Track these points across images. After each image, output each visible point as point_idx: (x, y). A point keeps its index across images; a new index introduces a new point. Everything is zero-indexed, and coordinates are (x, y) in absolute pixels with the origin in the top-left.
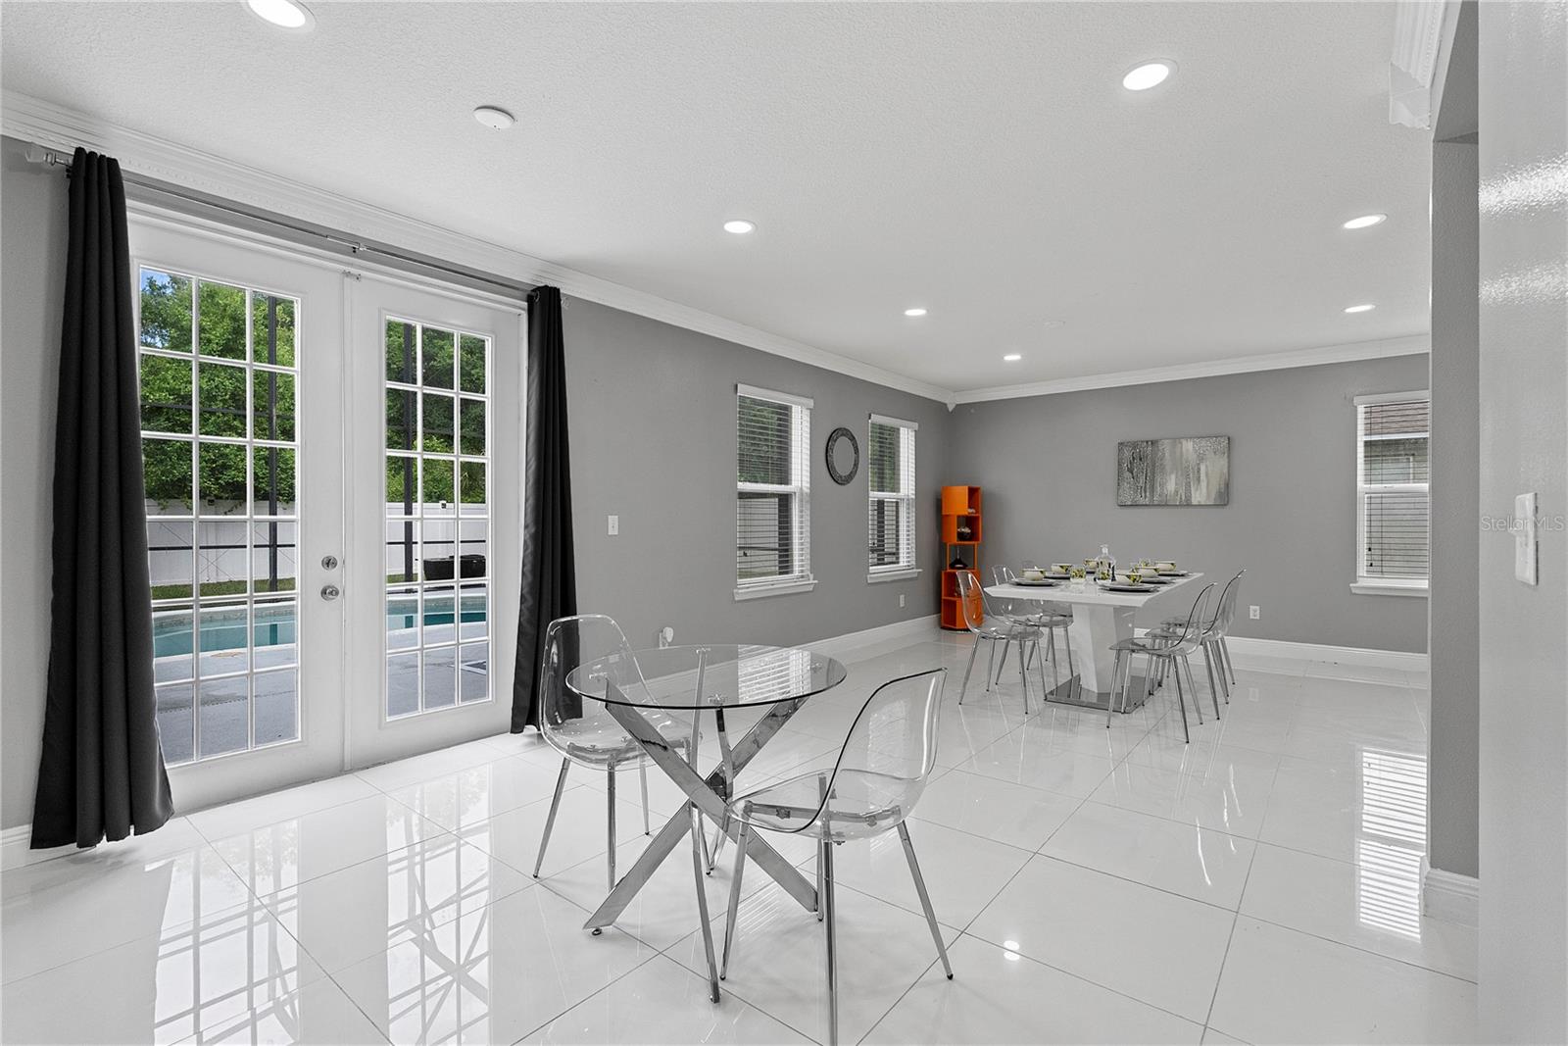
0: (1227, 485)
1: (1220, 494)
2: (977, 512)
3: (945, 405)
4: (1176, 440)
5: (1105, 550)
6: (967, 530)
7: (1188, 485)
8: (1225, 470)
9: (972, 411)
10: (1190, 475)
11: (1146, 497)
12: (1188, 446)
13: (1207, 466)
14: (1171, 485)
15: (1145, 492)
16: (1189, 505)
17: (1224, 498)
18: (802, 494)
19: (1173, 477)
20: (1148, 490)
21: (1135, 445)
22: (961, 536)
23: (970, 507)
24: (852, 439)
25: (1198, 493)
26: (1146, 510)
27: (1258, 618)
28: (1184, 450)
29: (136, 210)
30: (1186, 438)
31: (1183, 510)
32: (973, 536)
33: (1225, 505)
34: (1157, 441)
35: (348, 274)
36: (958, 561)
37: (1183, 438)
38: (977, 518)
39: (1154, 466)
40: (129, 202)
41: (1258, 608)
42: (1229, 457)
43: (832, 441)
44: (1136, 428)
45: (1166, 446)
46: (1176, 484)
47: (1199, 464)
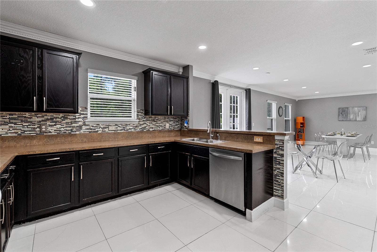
0: (366, 117)
1: (364, 118)
2: (304, 122)
3: (296, 100)
4: (353, 107)
5: (343, 130)
6: (302, 125)
7: (356, 117)
8: (365, 114)
9: (302, 101)
10: (356, 115)
11: (345, 119)
12: (356, 109)
13: (361, 113)
14: (352, 117)
15: (345, 118)
16: (356, 121)
17: (365, 119)
18: (274, 119)
19: (352, 115)
20: (346, 118)
21: (343, 108)
22: (301, 127)
23: (303, 121)
24: (282, 108)
25: (358, 118)
26: (345, 122)
27: (373, 144)
28: (355, 109)
29: (220, 87)
30: (356, 107)
31: (354, 122)
32: (303, 127)
33: (365, 121)
34: (348, 108)
35: (227, 89)
36: (300, 132)
37: (355, 107)
38: (304, 123)
39: (347, 113)
40: (219, 86)
41: (373, 142)
42: (366, 111)
43: (279, 109)
44: (343, 105)
45: (350, 109)
46: (353, 116)
47: (359, 112)
